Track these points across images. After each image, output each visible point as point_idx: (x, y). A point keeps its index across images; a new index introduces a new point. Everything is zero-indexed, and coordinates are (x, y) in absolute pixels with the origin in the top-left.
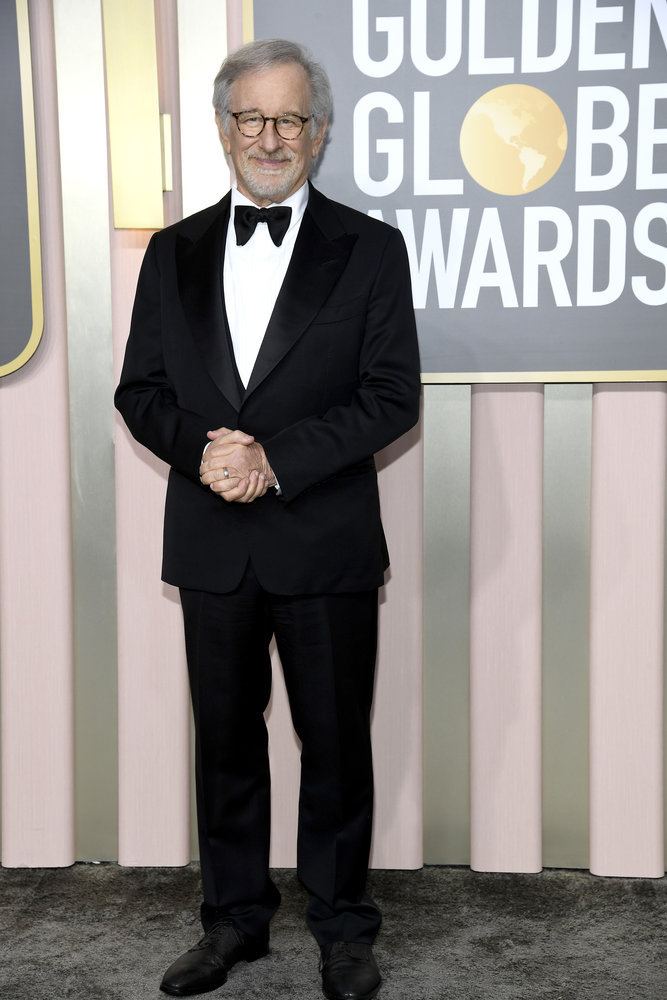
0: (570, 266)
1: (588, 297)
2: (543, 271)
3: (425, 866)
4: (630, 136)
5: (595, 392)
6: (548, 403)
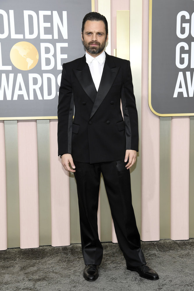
0: (41, 89)
1: (47, 97)
2: (34, 90)
3: (8, 249)
4: (55, 56)
5: (50, 122)
6: (38, 125)
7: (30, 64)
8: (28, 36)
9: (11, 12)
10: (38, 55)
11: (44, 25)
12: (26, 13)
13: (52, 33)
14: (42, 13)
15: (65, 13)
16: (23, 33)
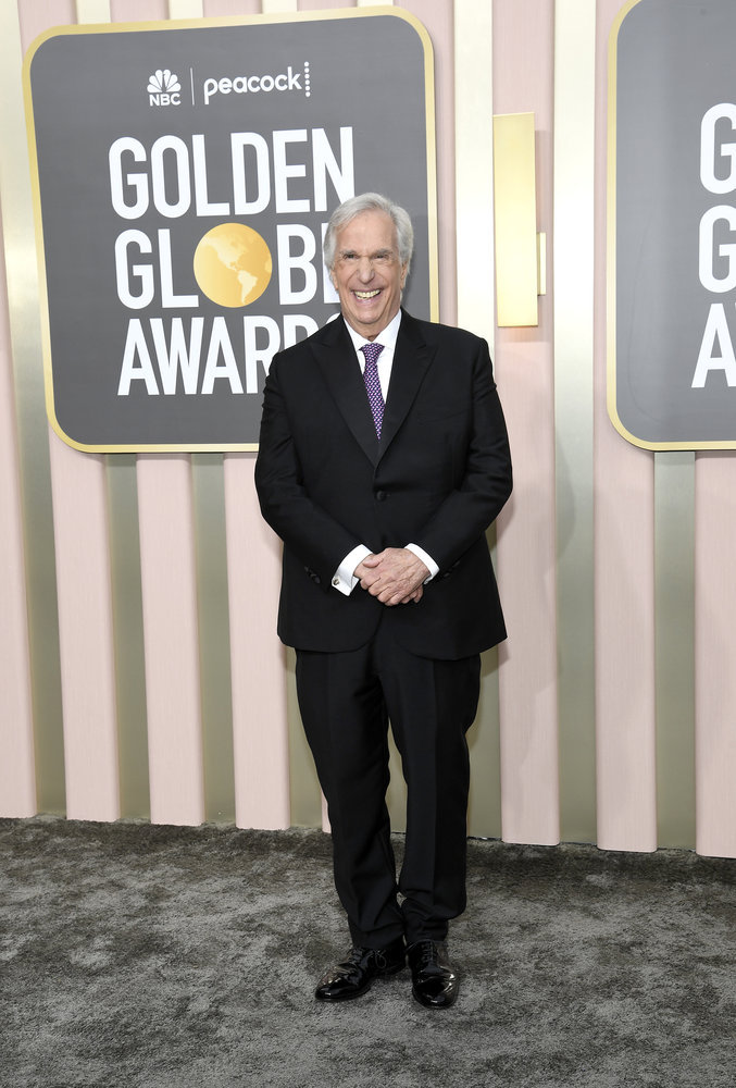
7: (248, 288)
8: (243, 207)
9: (199, 141)
10: (270, 260)
11: (286, 171)
12: (239, 141)
13: (310, 196)
14: (282, 138)
15: (346, 134)
16: (228, 197)
